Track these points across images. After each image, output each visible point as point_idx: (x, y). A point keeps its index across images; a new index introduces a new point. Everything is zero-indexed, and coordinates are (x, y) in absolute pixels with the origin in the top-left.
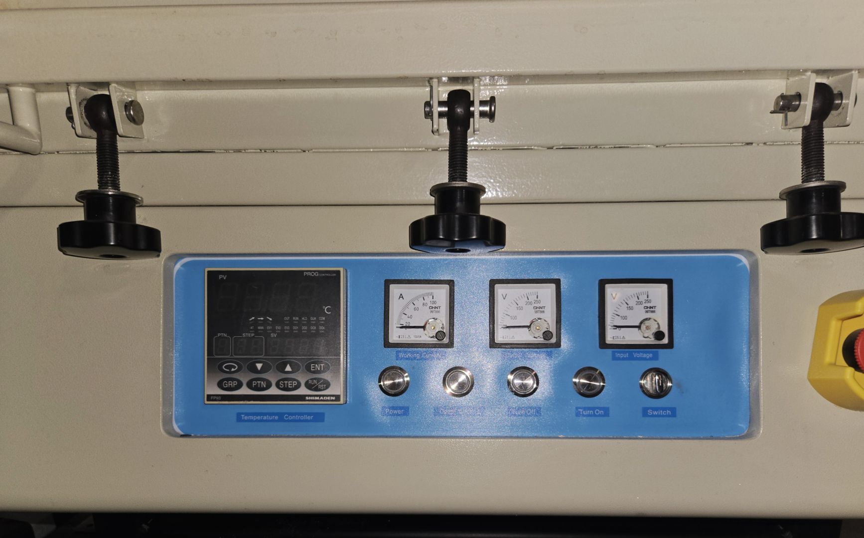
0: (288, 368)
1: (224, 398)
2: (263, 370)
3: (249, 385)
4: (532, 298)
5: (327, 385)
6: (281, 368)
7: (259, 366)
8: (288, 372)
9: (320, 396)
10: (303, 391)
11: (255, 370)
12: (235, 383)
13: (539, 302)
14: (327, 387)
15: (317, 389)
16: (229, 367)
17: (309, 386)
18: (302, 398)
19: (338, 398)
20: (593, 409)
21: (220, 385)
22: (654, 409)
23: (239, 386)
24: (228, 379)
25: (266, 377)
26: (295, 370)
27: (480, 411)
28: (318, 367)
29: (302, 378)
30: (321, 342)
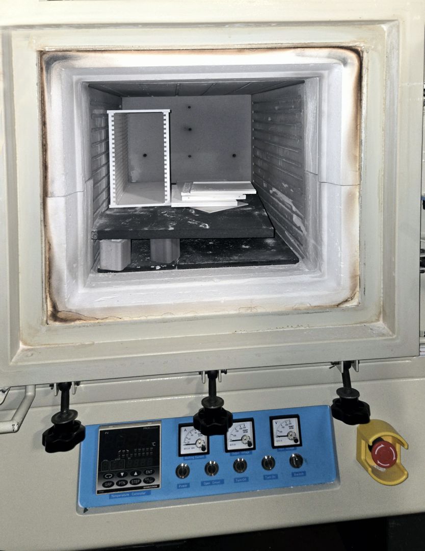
0: (136, 474)
1: (105, 491)
2: (124, 476)
3: (117, 484)
4: (242, 426)
5: (153, 480)
6: (132, 474)
7: (122, 474)
8: (136, 476)
9: (150, 486)
10: (142, 484)
11: (119, 476)
12: (111, 483)
13: (245, 428)
14: (153, 481)
15: (149, 483)
16: (108, 476)
17: (145, 482)
18: (142, 488)
19: (158, 486)
20: (271, 475)
21: (104, 485)
22: (297, 473)
23: (113, 484)
24: (107, 482)
25: (125, 479)
26: (139, 474)
27: (222, 482)
28: (149, 472)
29: (142, 478)
30: (151, 460)
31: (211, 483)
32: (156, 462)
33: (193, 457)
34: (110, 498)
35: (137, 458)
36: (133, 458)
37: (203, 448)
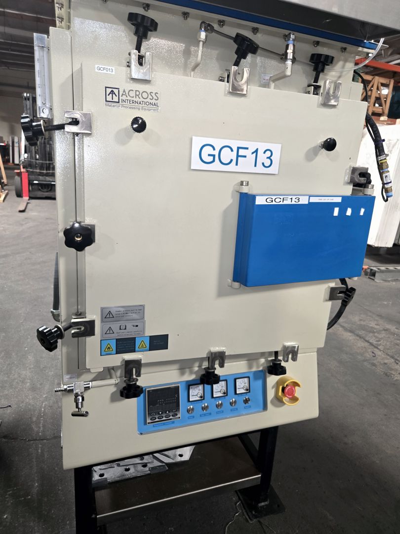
0: (168, 412)
1: (152, 423)
2: (162, 413)
3: (158, 418)
5: (177, 415)
6: (166, 413)
7: (160, 413)
9: (175, 418)
10: (171, 417)
11: (159, 414)
13: (222, 385)
16: (153, 414)
17: (173, 416)
18: (171, 419)
19: (179, 418)
20: (233, 409)
21: (151, 419)
22: (246, 407)
23: (156, 418)
24: (153, 417)
25: (162, 415)
26: (169, 412)
27: (210, 414)
28: (175, 411)
29: (171, 414)
30: (175, 404)
31: (205, 415)
32: (178, 405)
33: (195, 402)
34: (154, 426)
35: (168, 403)
36: (166, 404)
37: (201, 397)
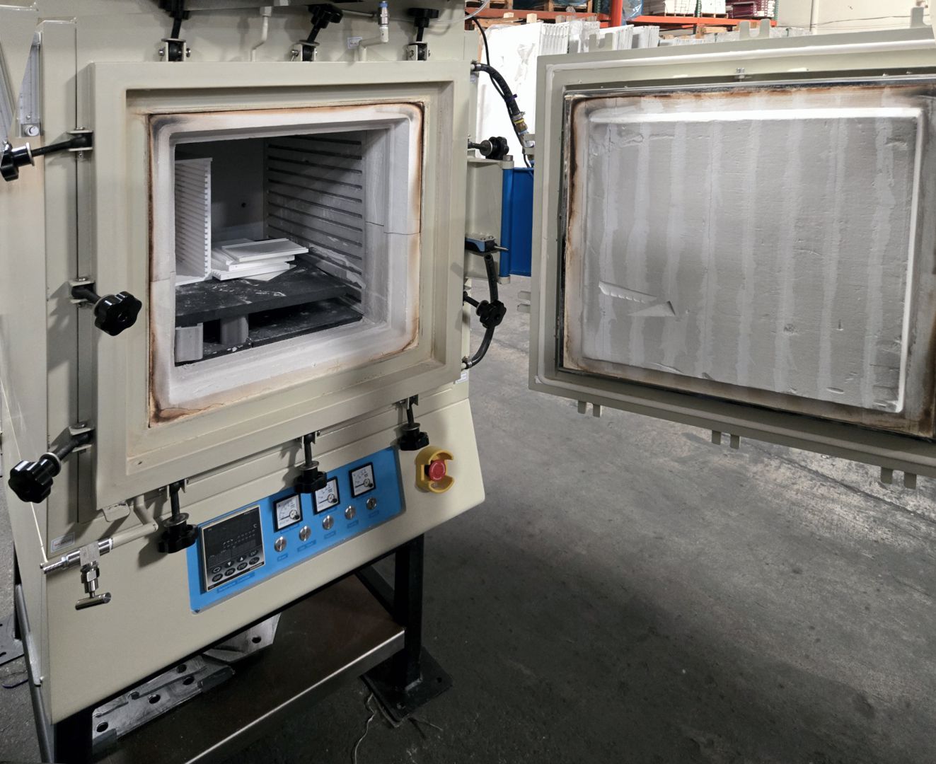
2: (232, 564)
3: (226, 575)
5: (258, 559)
6: (239, 561)
7: (229, 564)
8: (242, 561)
9: (256, 566)
10: (249, 566)
11: (227, 566)
12: (219, 577)
13: (330, 487)
14: (259, 561)
15: (254, 563)
16: (218, 570)
17: (251, 563)
18: (249, 570)
19: (263, 563)
20: (353, 523)
21: (213, 580)
23: (222, 577)
24: (216, 576)
25: (232, 567)
26: (244, 558)
27: (314, 542)
28: (253, 553)
29: (247, 561)
30: (254, 541)
31: (306, 546)
32: (259, 543)
33: (288, 529)
34: (218, 591)
35: (242, 543)
36: (238, 545)
37: (296, 517)
